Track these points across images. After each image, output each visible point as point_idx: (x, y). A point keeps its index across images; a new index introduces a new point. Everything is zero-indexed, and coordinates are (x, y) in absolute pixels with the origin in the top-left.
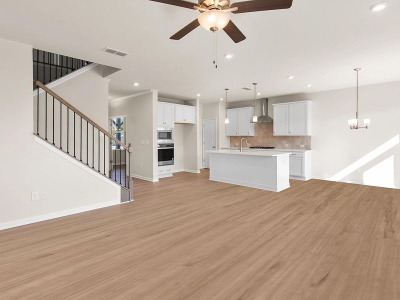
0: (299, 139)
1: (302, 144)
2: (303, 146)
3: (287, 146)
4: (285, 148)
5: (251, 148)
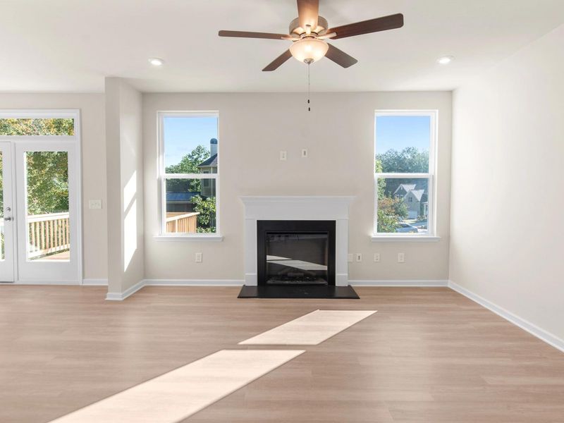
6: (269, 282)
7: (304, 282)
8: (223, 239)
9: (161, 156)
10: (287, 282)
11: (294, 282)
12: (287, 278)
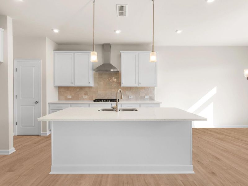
0: (144, 91)
1: (146, 95)
2: (147, 97)
3: (132, 97)
4: (130, 100)
5: (95, 101)
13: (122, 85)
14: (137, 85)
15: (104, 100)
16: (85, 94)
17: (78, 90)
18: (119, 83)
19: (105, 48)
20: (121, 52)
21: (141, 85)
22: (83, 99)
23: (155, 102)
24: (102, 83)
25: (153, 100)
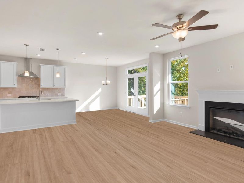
0: (57, 90)
1: (59, 93)
2: (60, 94)
3: (49, 94)
4: (47, 96)
5: (19, 97)
6: (211, 131)
7: (232, 136)
8: (190, 108)
9: (169, 75)
10: (221, 134)
11: (225, 135)
12: (222, 132)
13: (41, 87)
14: (52, 87)
15: (27, 97)
16: (9, 93)
17: (2, 90)
18: (39, 85)
19: (27, 60)
20: (40, 65)
21: (55, 87)
22: (7, 97)
23: (65, 97)
24: (24, 85)
25: (64, 96)
